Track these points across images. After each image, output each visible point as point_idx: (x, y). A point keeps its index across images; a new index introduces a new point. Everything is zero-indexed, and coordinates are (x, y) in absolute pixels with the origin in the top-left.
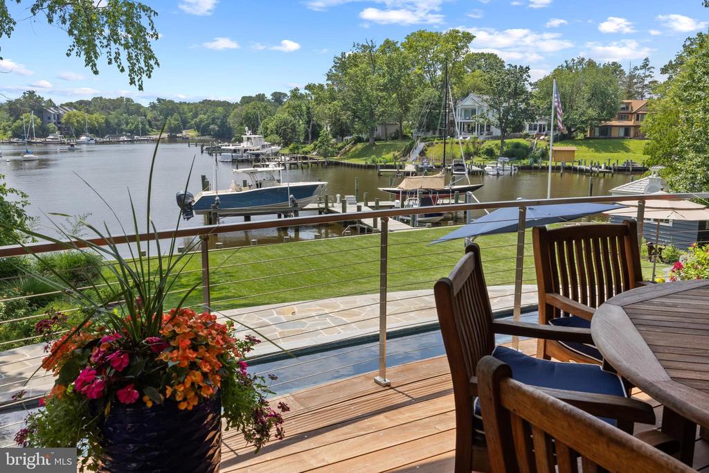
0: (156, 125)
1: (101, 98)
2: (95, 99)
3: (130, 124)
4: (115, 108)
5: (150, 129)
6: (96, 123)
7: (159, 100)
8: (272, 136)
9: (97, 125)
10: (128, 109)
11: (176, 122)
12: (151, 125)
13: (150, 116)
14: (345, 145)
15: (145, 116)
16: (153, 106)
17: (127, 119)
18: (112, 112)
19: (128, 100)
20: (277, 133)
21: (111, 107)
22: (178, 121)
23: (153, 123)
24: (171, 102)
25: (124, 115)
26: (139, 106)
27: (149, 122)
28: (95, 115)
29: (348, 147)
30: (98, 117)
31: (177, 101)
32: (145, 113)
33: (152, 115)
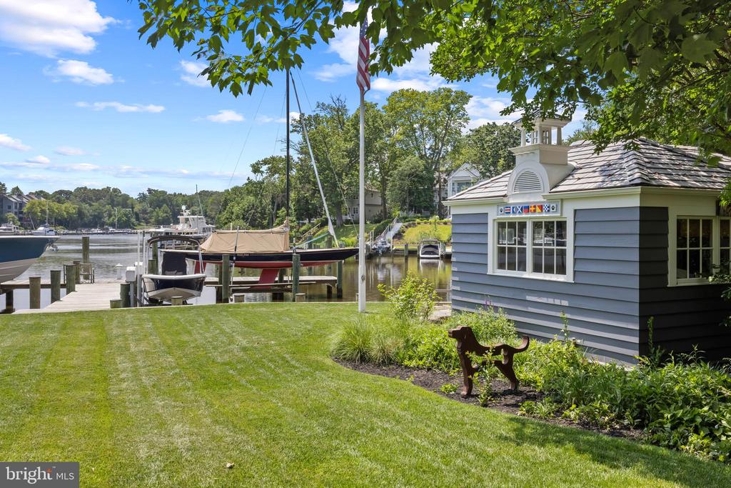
0: (144, 219)
1: (86, 188)
2: (78, 189)
3: (113, 217)
4: (97, 200)
5: (136, 222)
6: (65, 213)
7: (150, 190)
8: (237, 221)
9: (66, 216)
10: (113, 201)
11: (165, 215)
12: (138, 219)
13: (138, 208)
14: (310, 229)
15: (133, 208)
16: (143, 198)
17: (110, 211)
18: (94, 204)
19: (115, 190)
20: (243, 218)
21: (94, 198)
22: (166, 212)
23: (141, 215)
24: (164, 193)
25: (107, 206)
26: (126, 197)
27: (137, 215)
28: (66, 205)
29: (313, 230)
30: (69, 208)
31: (170, 192)
32: (132, 205)
33: (140, 208)
